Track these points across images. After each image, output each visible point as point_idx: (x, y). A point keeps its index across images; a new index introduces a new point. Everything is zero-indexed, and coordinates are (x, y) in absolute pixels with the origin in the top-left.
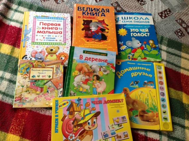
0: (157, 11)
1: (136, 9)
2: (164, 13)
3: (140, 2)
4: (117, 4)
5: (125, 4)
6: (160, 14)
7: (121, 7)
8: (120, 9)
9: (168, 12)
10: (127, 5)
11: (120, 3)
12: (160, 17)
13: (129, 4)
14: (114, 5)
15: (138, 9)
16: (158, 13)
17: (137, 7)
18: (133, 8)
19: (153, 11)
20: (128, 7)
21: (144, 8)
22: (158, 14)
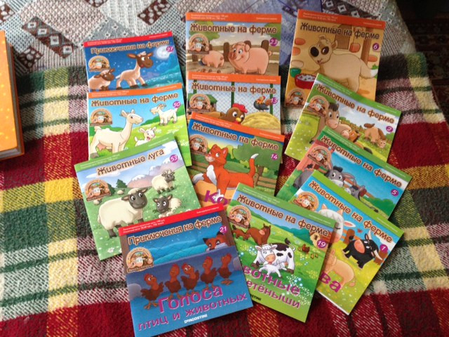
0: (134, 12)
1: (84, 19)
2: (151, 11)
4: (37, 22)
5: (56, 17)
6: (144, 16)
7: (48, 27)
8: (46, 31)
9: (162, 6)
10: (62, 17)
11: (44, 18)
12: (144, 23)
13: (65, 13)
14: (29, 27)
15: (90, 19)
16: (136, 15)
17: (86, 15)
18: (77, 20)
19: (126, 12)
20: (65, 20)
21: (103, 12)
22: (139, 16)
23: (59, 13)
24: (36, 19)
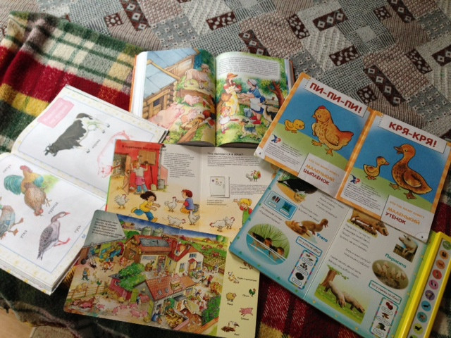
0: (328, 51)
1: (286, 45)
2: (342, 55)
3: (297, 33)
4: (251, 34)
5: (266, 36)
6: (334, 57)
7: (258, 41)
8: (256, 43)
9: (351, 54)
10: (271, 37)
11: (257, 33)
12: (332, 62)
13: (274, 35)
14: (244, 36)
15: (291, 46)
16: (329, 54)
17: (290, 42)
18: (282, 43)
19: (321, 49)
20: (272, 41)
21: (303, 44)
22: (330, 56)
23: (270, 34)
24: (251, 32)
